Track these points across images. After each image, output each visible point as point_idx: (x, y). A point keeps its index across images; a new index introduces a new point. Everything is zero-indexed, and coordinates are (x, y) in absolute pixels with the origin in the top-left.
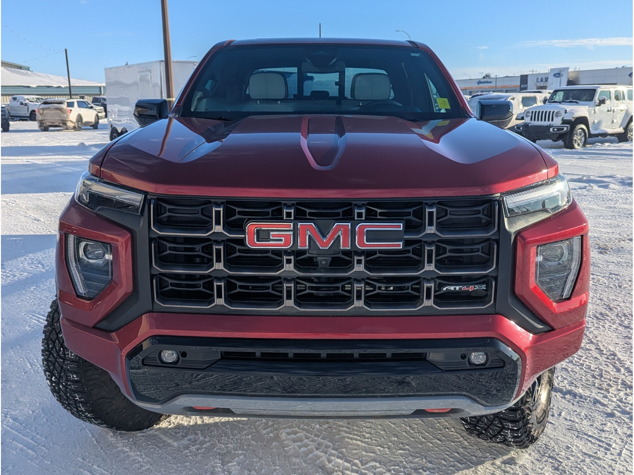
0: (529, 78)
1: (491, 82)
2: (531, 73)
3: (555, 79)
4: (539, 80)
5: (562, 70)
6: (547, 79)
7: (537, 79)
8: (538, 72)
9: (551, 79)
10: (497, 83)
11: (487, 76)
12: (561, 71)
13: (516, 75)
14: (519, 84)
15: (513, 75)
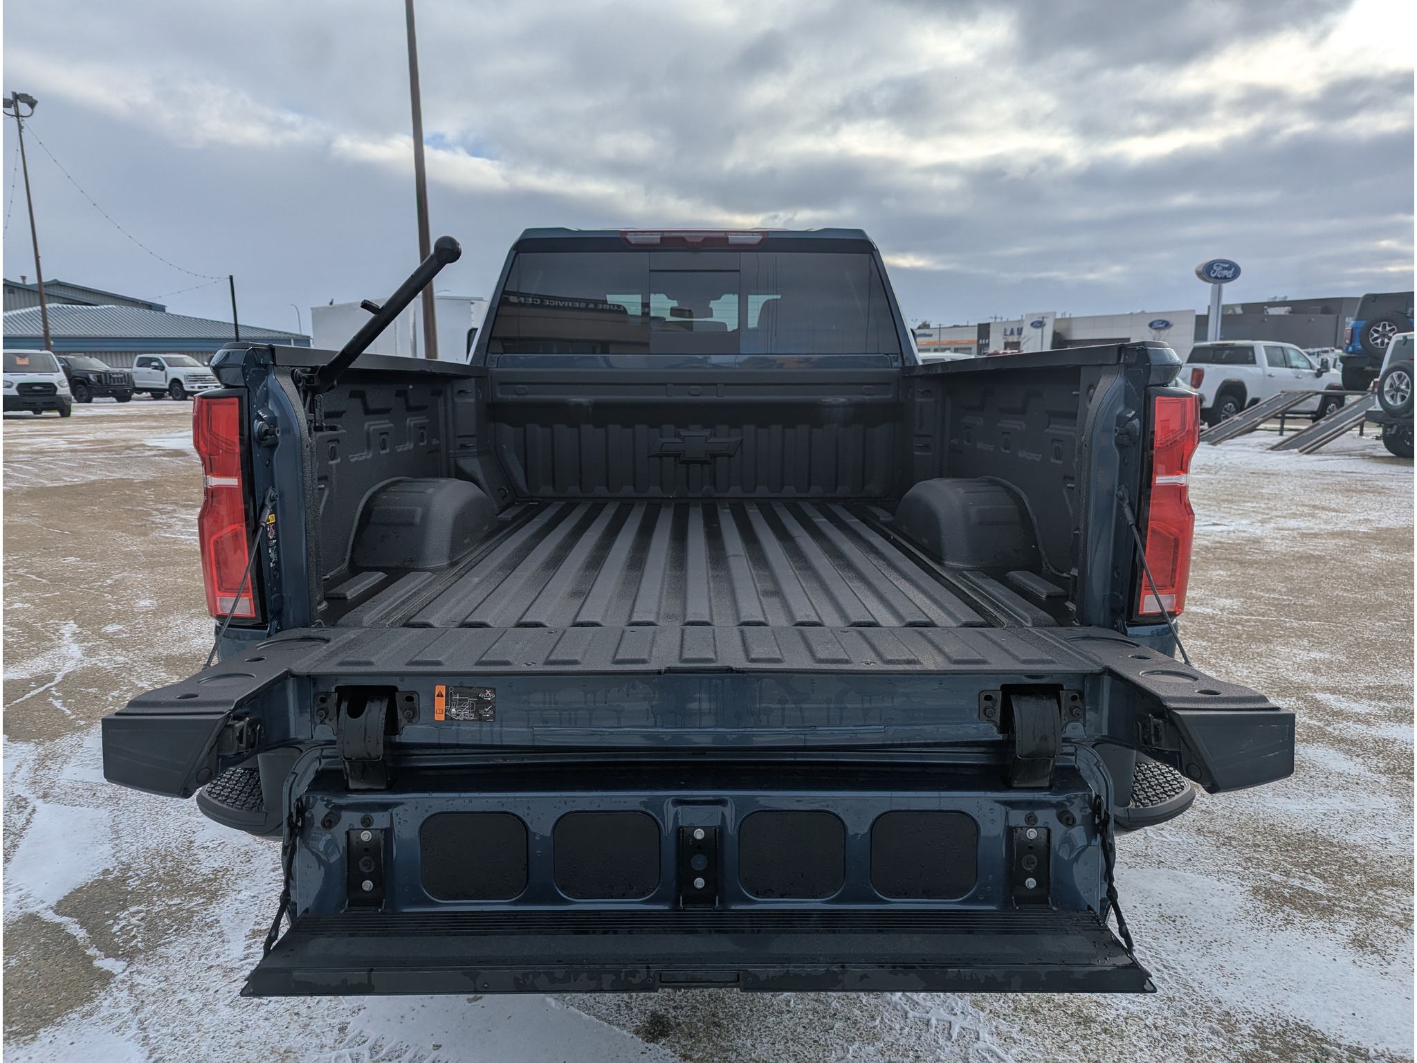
0: (992, 329)
1: (930, 335)
2: (993, 320)
3: (1034, 330)
4: (1008, 333)
5: (1045, 316)
6: (1020, 331)
7: (1005, 330)
8: (1004, 320)
9: (1028, 331)
10: (942, 336)
11: (925, 326)
12: (1043, 318)
13: (970, 324)
14: (976, 338)
15: (966, 324)
